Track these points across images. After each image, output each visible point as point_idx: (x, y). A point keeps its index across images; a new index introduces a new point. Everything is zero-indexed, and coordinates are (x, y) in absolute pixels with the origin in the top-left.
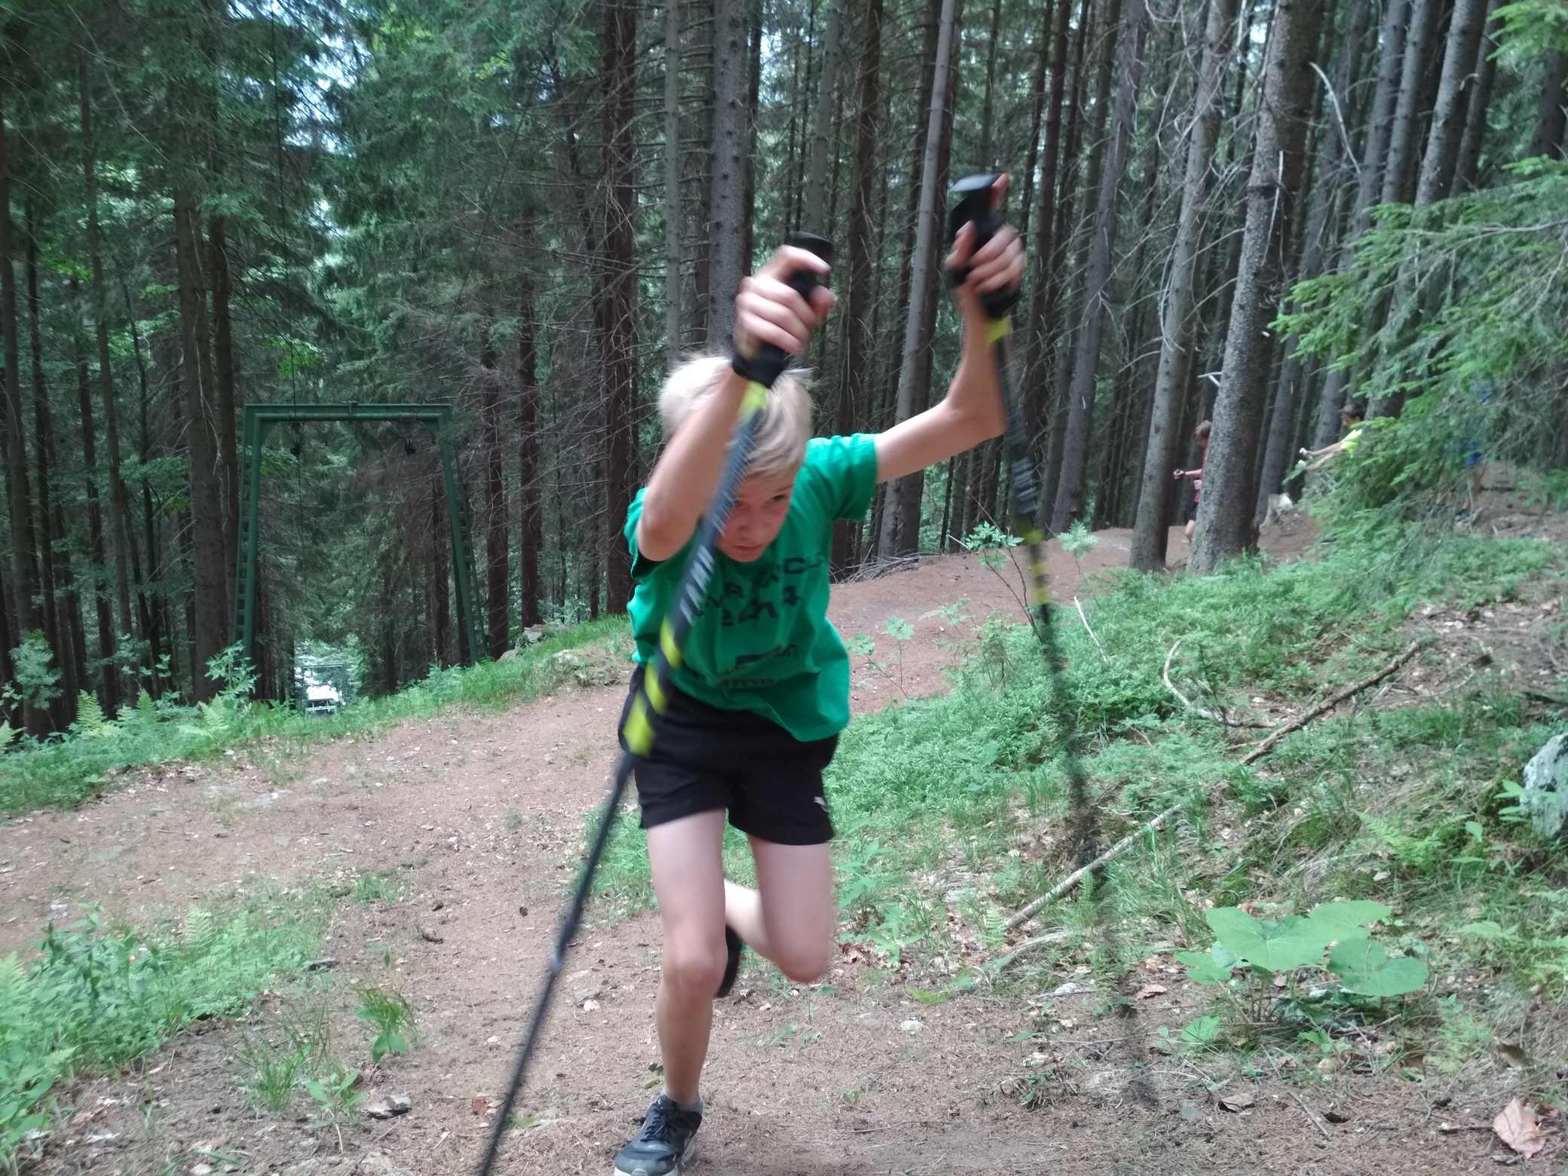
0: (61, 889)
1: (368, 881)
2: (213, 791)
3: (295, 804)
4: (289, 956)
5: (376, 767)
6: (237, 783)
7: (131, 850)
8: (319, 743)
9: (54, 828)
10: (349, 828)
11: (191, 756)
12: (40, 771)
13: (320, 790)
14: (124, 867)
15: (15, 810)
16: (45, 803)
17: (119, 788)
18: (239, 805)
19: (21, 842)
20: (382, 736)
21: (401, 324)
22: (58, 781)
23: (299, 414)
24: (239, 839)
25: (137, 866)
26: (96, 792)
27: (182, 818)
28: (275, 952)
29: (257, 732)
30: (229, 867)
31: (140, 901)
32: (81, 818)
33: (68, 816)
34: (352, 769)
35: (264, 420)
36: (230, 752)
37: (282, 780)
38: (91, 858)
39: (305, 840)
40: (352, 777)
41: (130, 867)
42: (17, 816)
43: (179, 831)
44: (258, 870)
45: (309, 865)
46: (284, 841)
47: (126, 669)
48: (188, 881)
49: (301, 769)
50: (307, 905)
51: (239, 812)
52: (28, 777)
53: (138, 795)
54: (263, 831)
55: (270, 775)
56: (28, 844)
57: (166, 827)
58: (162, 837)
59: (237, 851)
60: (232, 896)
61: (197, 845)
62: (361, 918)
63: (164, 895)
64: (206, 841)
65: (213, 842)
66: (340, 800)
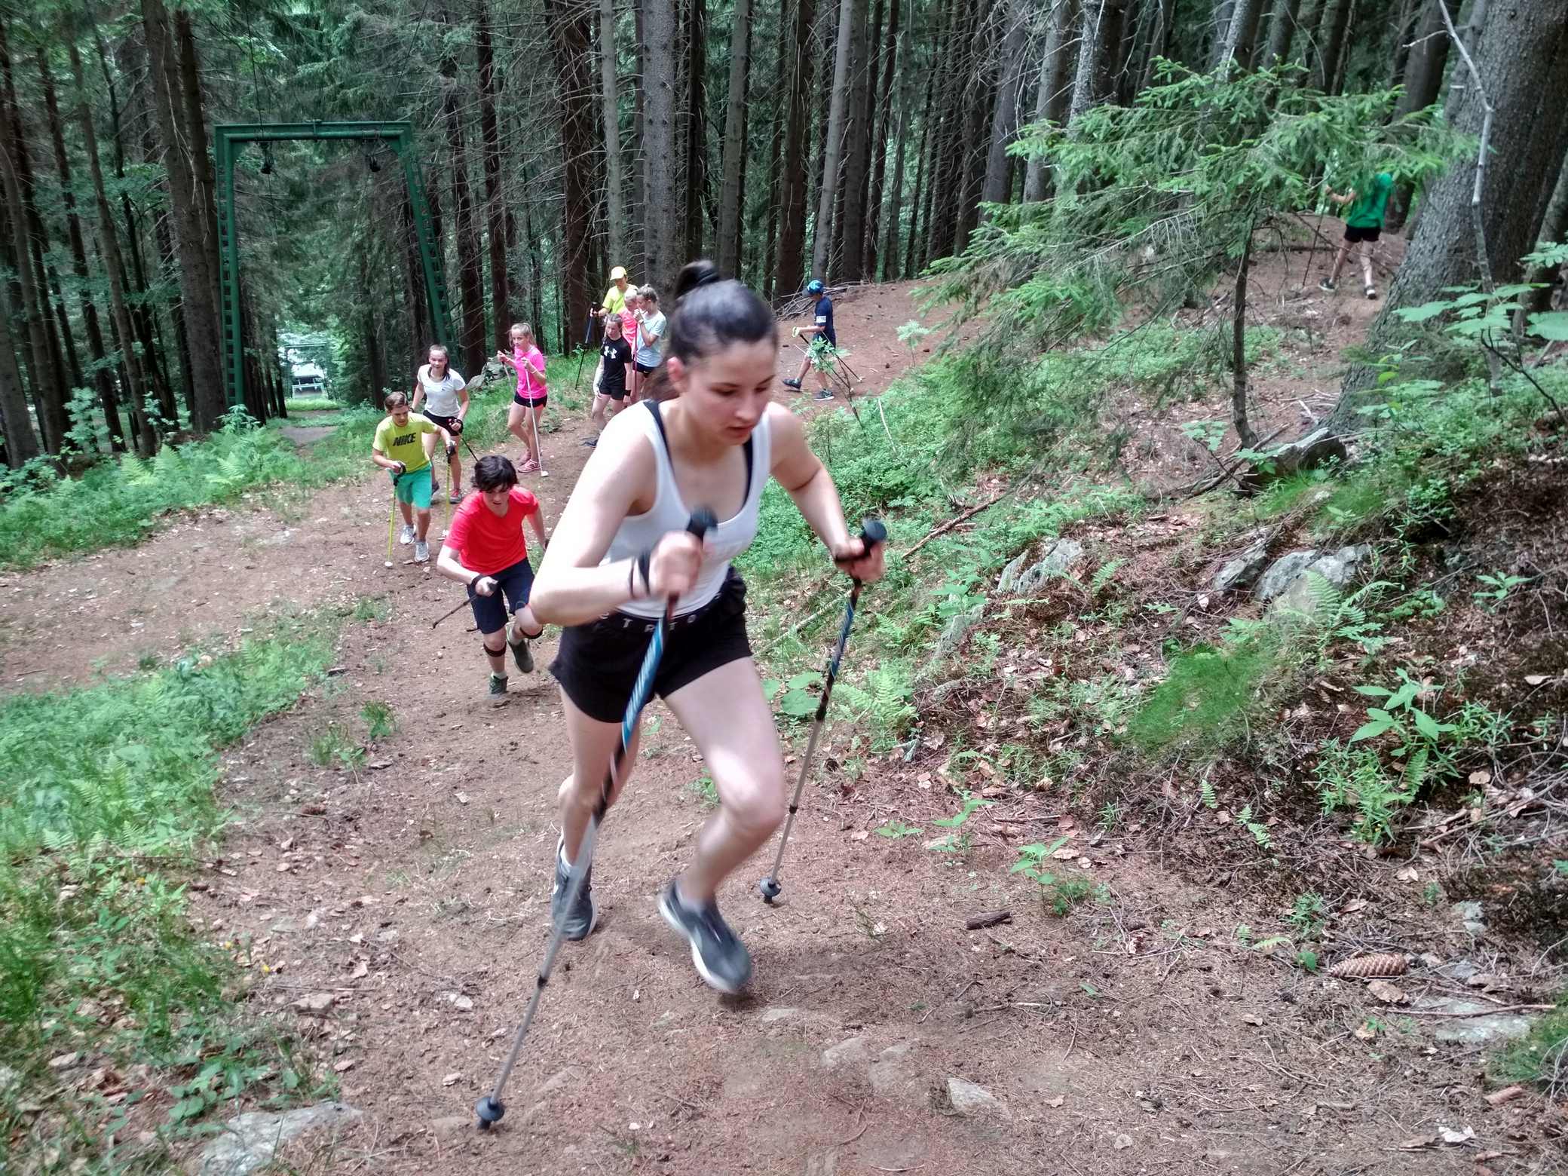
0: (135, 611)
1: (365, 604)
2: (238, 530)
3: (304, 541)
4: (314, 667)
5: (364, 508)
6: (256, 523)
7: (183, 580)
8: (318, 487)
9: (121, 562)
10: (346, 559)
11: (218, 500)
12: (103, 517)
13: (322, 529)
14: (180, 594)
15: (90, 549)
16: (110, 543)
17: (165, 529)
18: (261, 542)
19: (98, 575)
20: (368, 481)
21: (358, 25)
22: (116, 525)
23: (266, 134)
24: (264, 570)
25: (190, 593)
26: (148, 534)
27: (217, 553)
28: (304, 662)
29: (267, 478)
30: (259, 593)
31: (196, 620)
32: (141, 554)
33: (130, 552)
34: (346, 510)
35: (233, 141)
36: (247, 496)
37: (291, 520)
38: (155, 587)
39: (314, 570)
40: (346, 517)
41: (185, 593)
42: (92, 552)
43: (217, 564)
44: (282, 594)
45: (320, 590)
46: (298, 571)
48: (231, 604)
49: (305, 510)
50: (321, 621)
51: (261, 548)
52: (93, 521)
53: (180, 534)
54: (282, 564)
55: (281, 516)
56: (103, 575)
57: (207, 561)
58: (205, 569)
59: (264, 579)
60: (265, 616)
61: (233, 575)
62: (361, 634)
63: (214, 615)
64: (239, 572)
65: (245, 573)
66: (338, 537)
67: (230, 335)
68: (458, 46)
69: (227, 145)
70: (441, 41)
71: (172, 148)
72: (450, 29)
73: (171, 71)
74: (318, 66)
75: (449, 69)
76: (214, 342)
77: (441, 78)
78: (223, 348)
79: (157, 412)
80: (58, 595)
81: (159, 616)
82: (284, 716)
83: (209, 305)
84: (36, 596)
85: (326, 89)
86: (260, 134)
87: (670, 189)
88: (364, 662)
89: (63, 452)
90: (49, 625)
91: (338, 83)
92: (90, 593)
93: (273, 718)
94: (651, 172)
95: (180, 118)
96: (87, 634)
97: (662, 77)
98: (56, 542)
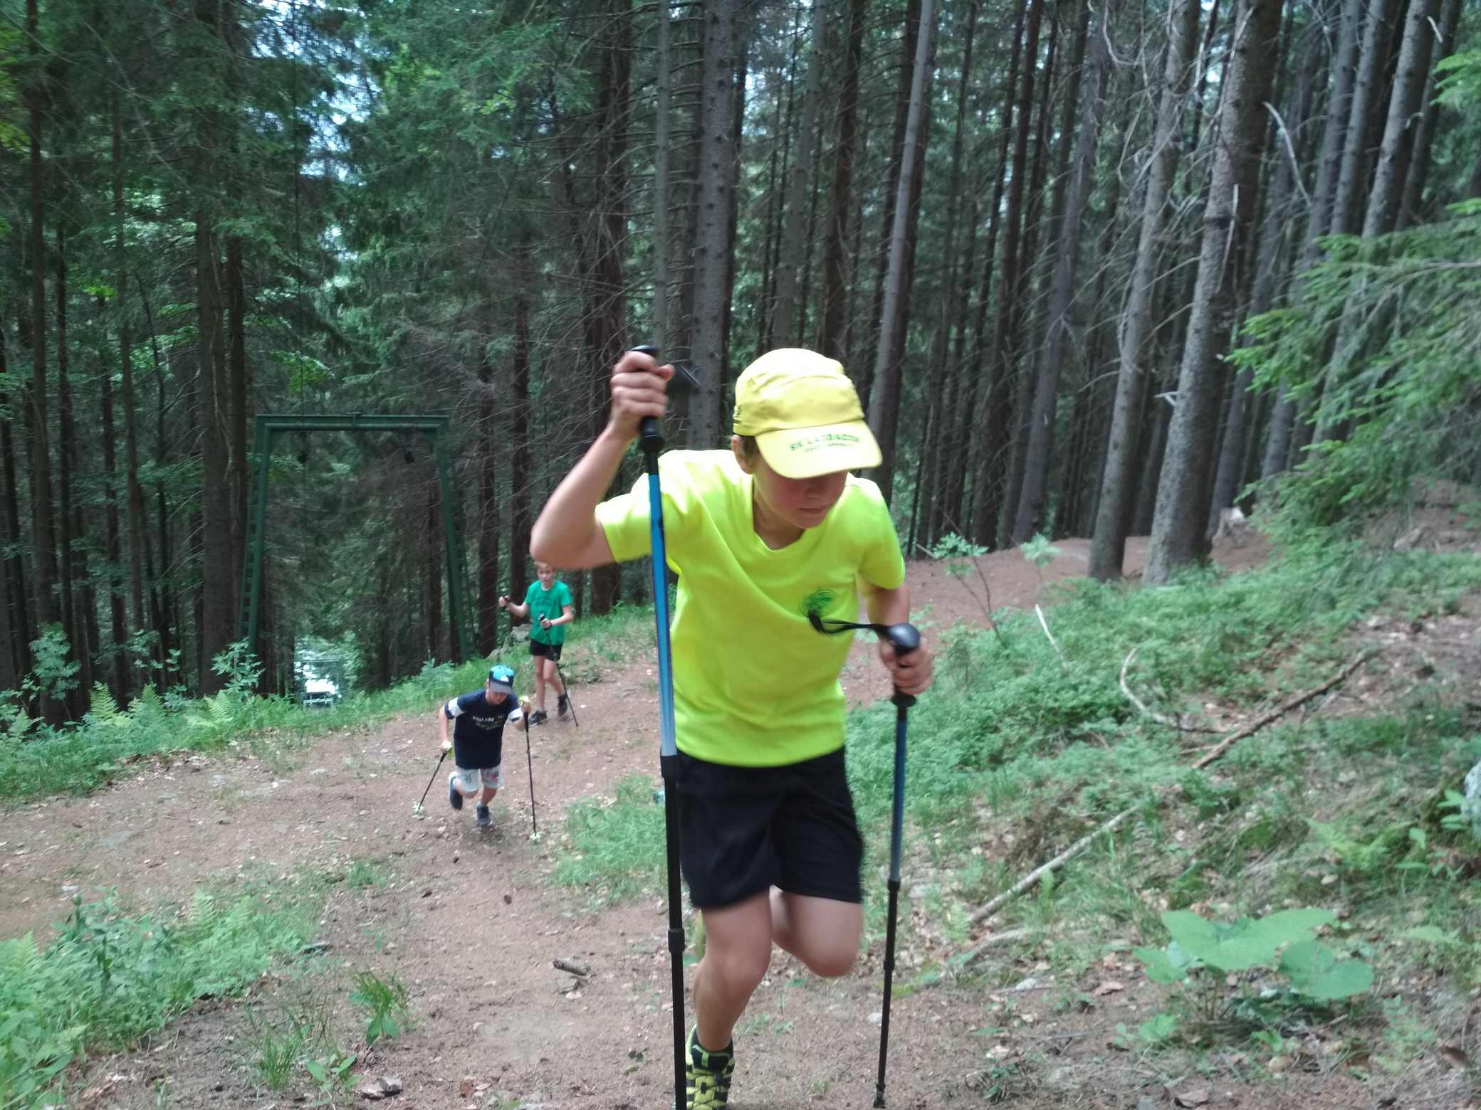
0: (72, 871)
1: (361, 869)
2: (217, 779)
3: (294, 793)
4: (287, 940)
5: (371, 759)
6: (240, 772)
7: (139, 835)
8: (318, 735)
9: (68, 813)
10: (343, 815)
11: (197, 747)
12: (56, 759)
13: (319, 780)
14: (132, 851)
15: (32, 796)
16: (59, 790)
17: (129, 776)
18: (242, 793)
19: (37, 827)
20: (378, 729)
21: (404, 340)
22: (72, 768)
23: (307, 424)
24: (241, 826)
25: (144, 851)
26: (108, 780)
27: (187, 806)
28: (273, 936)
29: (260, 724)
30: (230, 852)
31: (146, 884)
32: (92, 804)
33: (81, 801)
34: (348, 760)
35: (274, 430)
36: (234, 743)
37: (281, 770)
38: (102, 842)
39: (303, 828)
40: (348, 768)
41: (137, 851)
42: (34, 801)
43: (185, 818)
44: (258, 855)
45: (307, 851)
46: (282, 828)
47: (138, 662)
48: (192, 865)
49: (300, 759)
50: (303, 890)
51: (241, 800)
52: (43, 763)
53: (146, 782)
54: (265, 818)
55: (271, 765)
56: (42, 827)
57: (172, 814)
58: (167, 823)
59: (238, 837)
60: (233, 880)
61: (201, 831)
62: (354, 904)
63: (169, 879)
64: (209, 828)
65: (216, 829)
66: (336, 790)
68: (499, 352)
69: (267, 434)
70: (483, 348)
71: (211, 429)
72: (493, 338)
73: (219, 355)
74: (364, 378)
75: (486, 374)
77: (480, 382)
79: (146, 652)
81: (100, 877)
83: (229, 585)
86: (300, 424)
89: (25, 687)
91: (381, 393)
92: (21, 847)
95: (223, 399)
97: (710, 349)
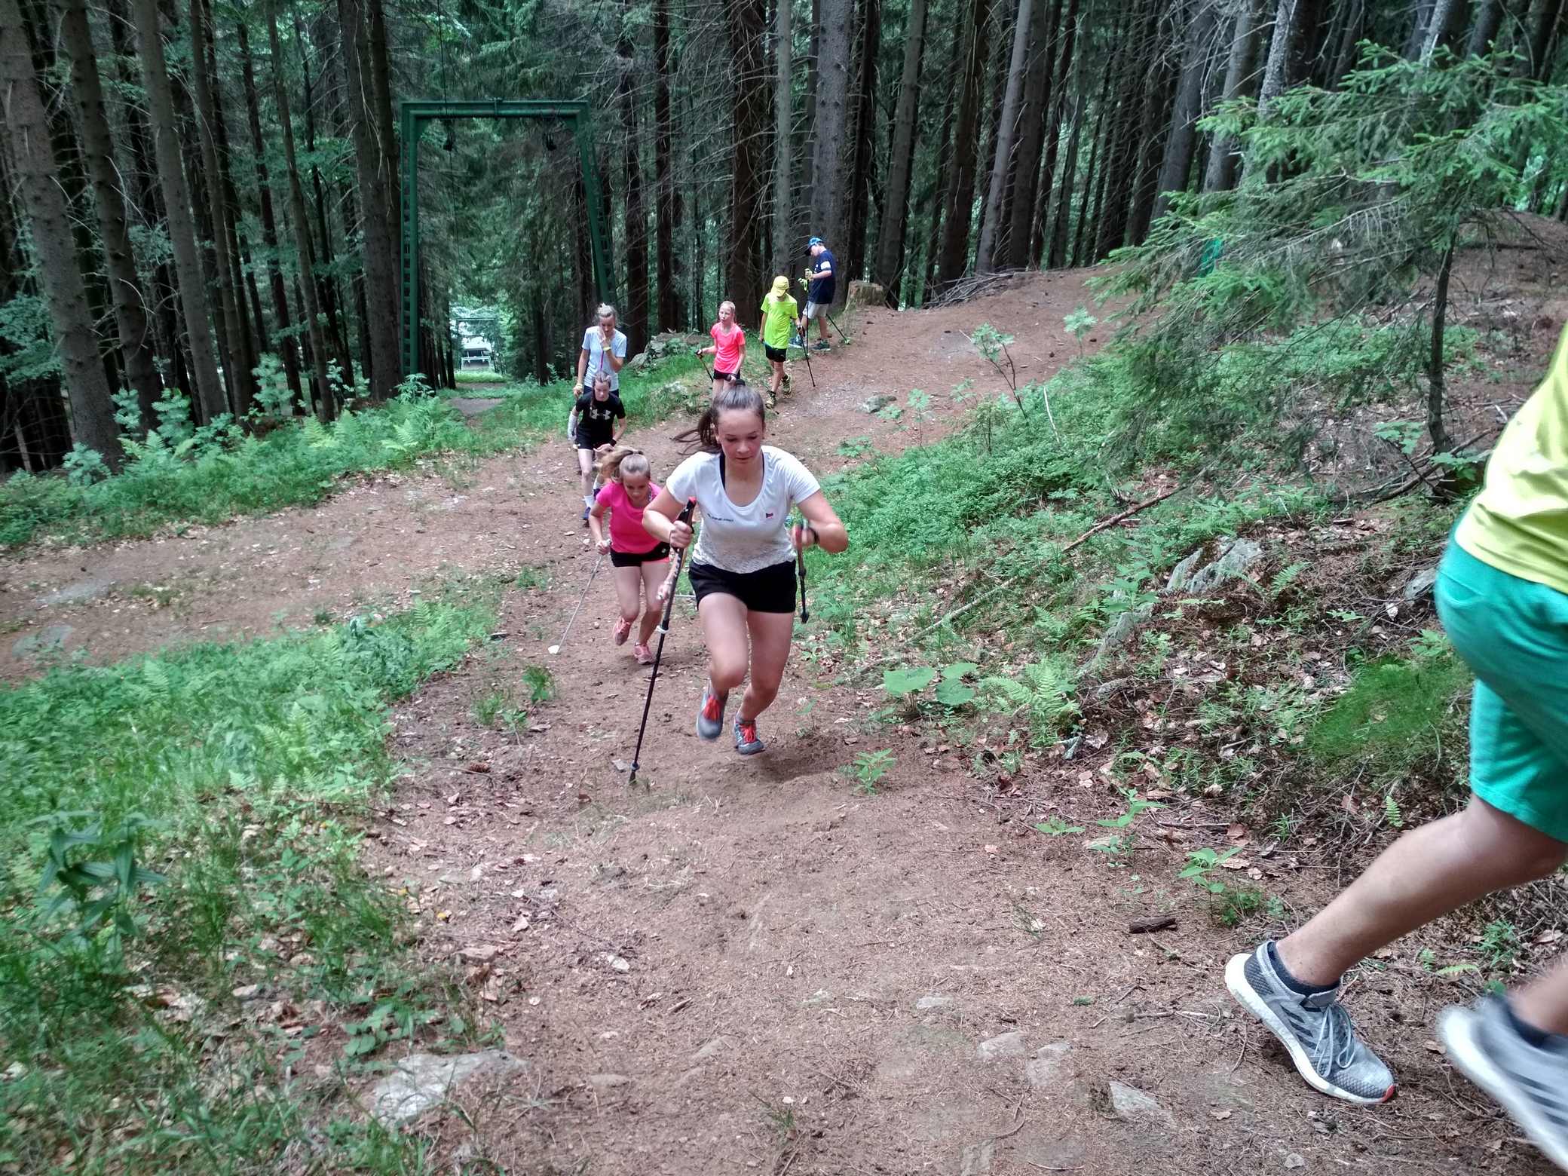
0: (313, 568)
1: (526, 573)
2: (411, 495)
3: (472, 507)
4: (478, 630)
5: (529, 478)
6: (427, 489)
7: (358, 541)
8: (486, 457)
9: (301, 521)
10: (510, 528)
11: (392, 465)
12: (287, 477)
13: (489, 497)
14: (355, 553)
15: (272, 507)
16: (292, 502)
17: (343, 491)
18: (431, 507)
19: (280, 532)
20: (534, 452)
22: (299, 485)
23: (450, 112)
24: (433, 535)
25: (363, 553)
26: (327, 495)
27: (391, 516)
28: (467, 625)
29: (439, 446)
30: (428, 556)
31: (369, 579)
32: (320, 514)
33: (310, 512)
34: (512, 481)
35: (419, 118)
36: (420, 462)
37: (460, 488)
38: (332, 546)
39: (480, 537)
40: (512, 487)
41: (359, 553)
42: (275, 510)
43: (390, 527)
44: (449, 559)
45: (485, 557)
46: (465, 537)
47: (333, 386)
48: (401, 565)
49: (473, 479)
50: (485, 588)
51: (431, 513)
52: (277, 480)
53: (357, 496)
54: (451, 529)
55: (451, 483)
56: (285, 532)
57: (380, 523)
58: (378, 531)
59: (433, 544)
60: (433, 579)
61: (404, 538)
62: (522, 601)
63: (386, 576)
64: (410, 536)
65: (416, 537)
66: (505, 506)
67: (407, 306)
68: (636, 26)
69: (412, 121)
70: (620, 21)
71: (361, 123)
72: (629, 9)
73: (362, 48)
74: (502, 45)
75: (625, 50)
76: (393, 313)
77: (618, 58)
78: (400, 319)
79: (340, 379)
80: (242, 549)
81: (335, 573)
82: (450, 676)
83: (390, 278)
84: (222, 549)
85: (507, 68)
86: (444, 111)
87: (839, 171)
88: (525, 628)
89: (251, 413)
90: (233, 577)
91: (519, 62)
92: (272, 549)
93: (440, 677)
94: (821, 154)
95: (369, 94)
96: (268, 587)
97: (837, 59)
98: (242, 499)
